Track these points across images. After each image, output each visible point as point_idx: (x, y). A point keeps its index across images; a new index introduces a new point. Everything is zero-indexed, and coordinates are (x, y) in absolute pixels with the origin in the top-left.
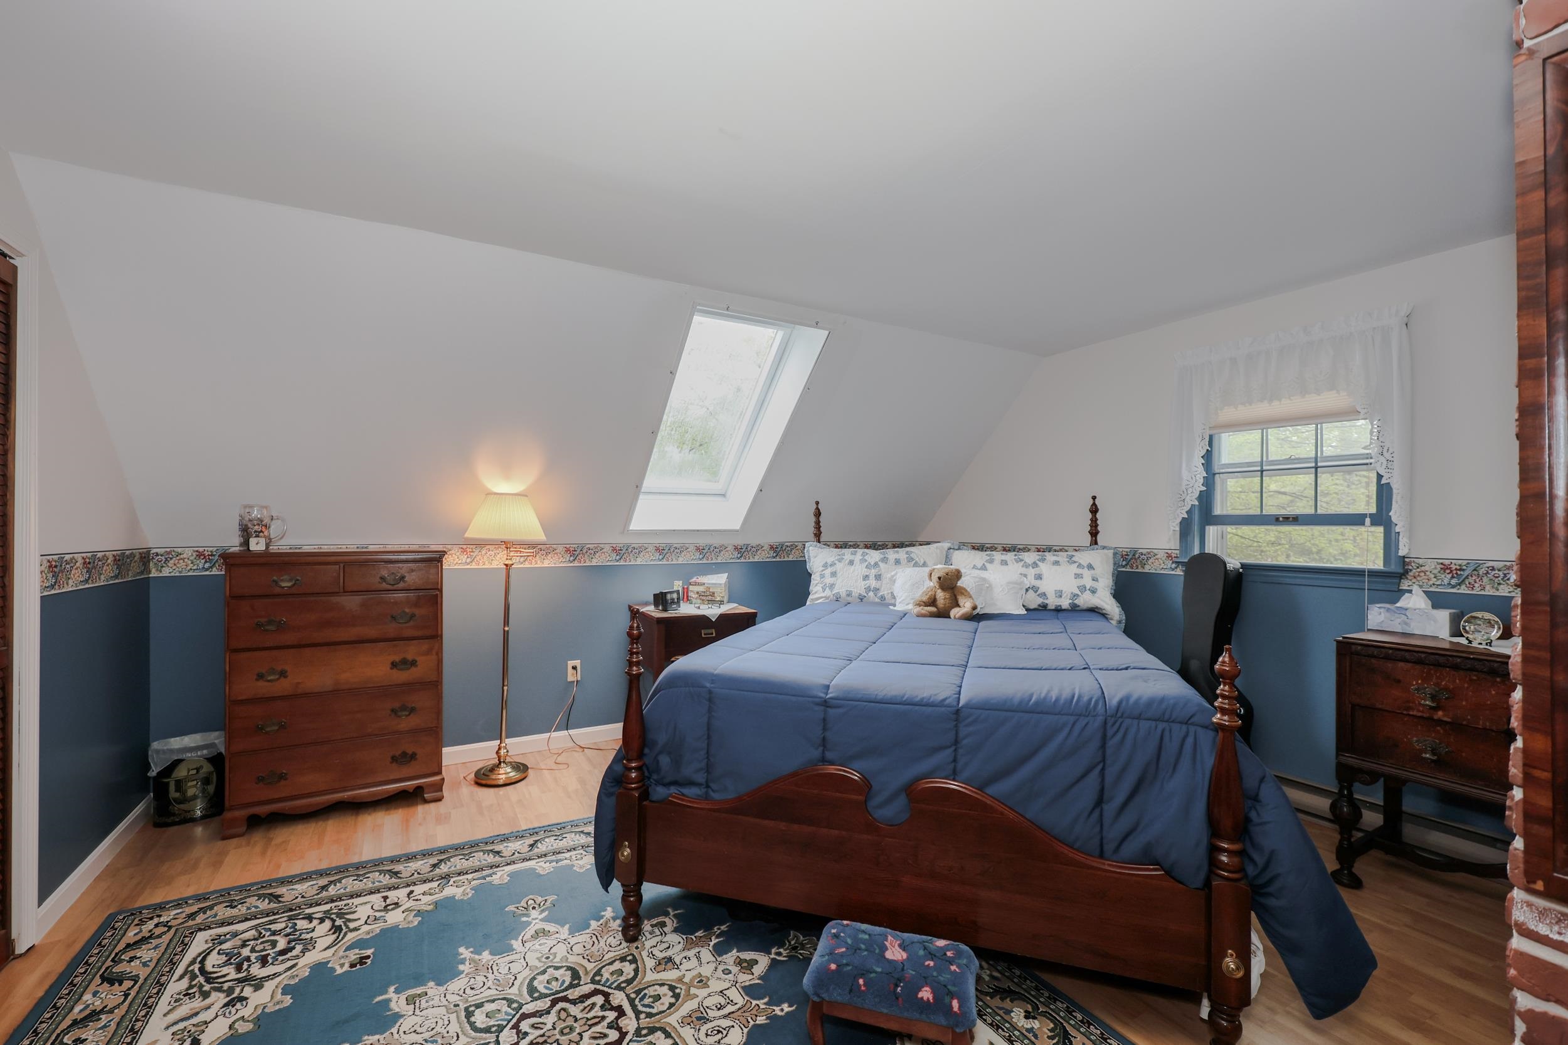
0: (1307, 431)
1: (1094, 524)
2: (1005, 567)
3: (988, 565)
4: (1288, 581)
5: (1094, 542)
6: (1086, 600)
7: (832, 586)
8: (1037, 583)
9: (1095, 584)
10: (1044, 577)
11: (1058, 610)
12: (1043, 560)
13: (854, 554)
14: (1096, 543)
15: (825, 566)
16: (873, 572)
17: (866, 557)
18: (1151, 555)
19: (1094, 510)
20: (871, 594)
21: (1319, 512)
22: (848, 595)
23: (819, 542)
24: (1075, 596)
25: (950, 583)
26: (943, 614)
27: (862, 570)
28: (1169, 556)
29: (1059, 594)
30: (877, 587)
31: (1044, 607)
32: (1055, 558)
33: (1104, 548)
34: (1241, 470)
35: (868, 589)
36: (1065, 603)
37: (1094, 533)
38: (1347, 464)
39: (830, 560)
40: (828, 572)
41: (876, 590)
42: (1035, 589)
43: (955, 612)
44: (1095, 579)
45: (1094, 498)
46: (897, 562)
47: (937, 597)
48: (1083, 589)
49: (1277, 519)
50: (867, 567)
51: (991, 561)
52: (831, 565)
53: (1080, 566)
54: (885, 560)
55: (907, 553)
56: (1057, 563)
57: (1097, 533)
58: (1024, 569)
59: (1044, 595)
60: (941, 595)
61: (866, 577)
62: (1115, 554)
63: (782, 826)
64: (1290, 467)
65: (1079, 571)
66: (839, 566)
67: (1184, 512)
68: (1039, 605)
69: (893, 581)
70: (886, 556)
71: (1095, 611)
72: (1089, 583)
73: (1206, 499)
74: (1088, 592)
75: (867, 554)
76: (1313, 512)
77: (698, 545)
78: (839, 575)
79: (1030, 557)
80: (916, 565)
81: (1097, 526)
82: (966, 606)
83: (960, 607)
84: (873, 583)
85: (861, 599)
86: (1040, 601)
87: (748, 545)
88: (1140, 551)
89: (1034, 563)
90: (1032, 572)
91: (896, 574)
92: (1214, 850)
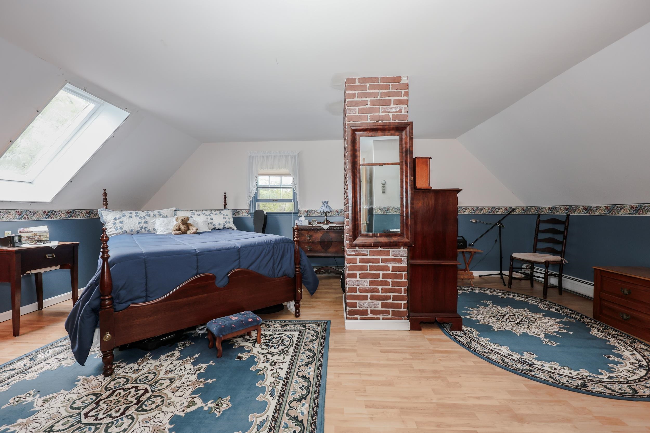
0: (279, 178)
1: (225, 201)
2: (199, 216)
3: (193, 216)
4: (276, 216)
5: (225, 208)
6: (227, 225)
7: (121, 228)
8: (212, 221)
9: (229, 220)
10: (213, 219)
11: (219, 229)
12: (212, 213)
13: (131, 213)
14: (226, 208)
15: (116, 219)
16: (143, 220)
17: (138, 214)
18: (241, 211)
19: (225, 197)
20: (143, 230)
21: (282, 199)
22: (131, 231)
23: (107, 208)
24: (225, 224)
25: (185, 222)
26: (184, 233)
27: (137, 220)
28: (246, 211)
29: (219, 224)
30: (146, 227)
31: (214, 229)
32: (215, 213)
33: (229, 209)
34: (264, 187)
35: (142, 228)
36: (221, 227)
37: (225, 205)
38: (287, 187)
39: (118, 216)
40: (118, 221)
41: (146, 228)
42: (211, 223)
43: (189, 232)
44: (229, 219)
45: (225, 193)
46: (155, 216)
47: (181, 227)
48: (226, 222)
49: (273, 200)
50: (139, 218)
51: (194, 214)
52: (119, 219)
53: (224, 215)
54: (148, 215)
55: (158, 212)
56: (216, 214)
57: (226, 205)
58: (206, 216)
59: (214, 225)
60: (182, 227)
61: (140, 223)
62: (232, 211)
63: (185, 300)
64: (275, 187)
65: (224, 216)
66: (123, 219)
67: (251, 198)
68: (213, 228)
69: (154, 223)
70: (149, 213)
71: (230, 228)
72: (228, 220)
73: (256, 195)
74: (228, 223)
75: (138, 213)
76: (280, 199)
77: (18, 211)
78: (124, 223)
79: (207, 213)
80: (163, 217)
81: (226, 202)
82: (193, 229)
83: (190, 230)
84: (144, 225)
85: (138, 233)
86: (213, 227)
87: (53, 211)
88: (238, 210)
89: (209, 214)
90: (209, 217)
91: (155, 220)
92: (296, 268)
